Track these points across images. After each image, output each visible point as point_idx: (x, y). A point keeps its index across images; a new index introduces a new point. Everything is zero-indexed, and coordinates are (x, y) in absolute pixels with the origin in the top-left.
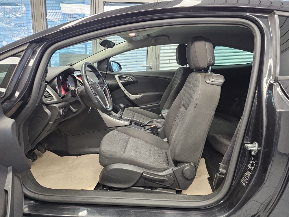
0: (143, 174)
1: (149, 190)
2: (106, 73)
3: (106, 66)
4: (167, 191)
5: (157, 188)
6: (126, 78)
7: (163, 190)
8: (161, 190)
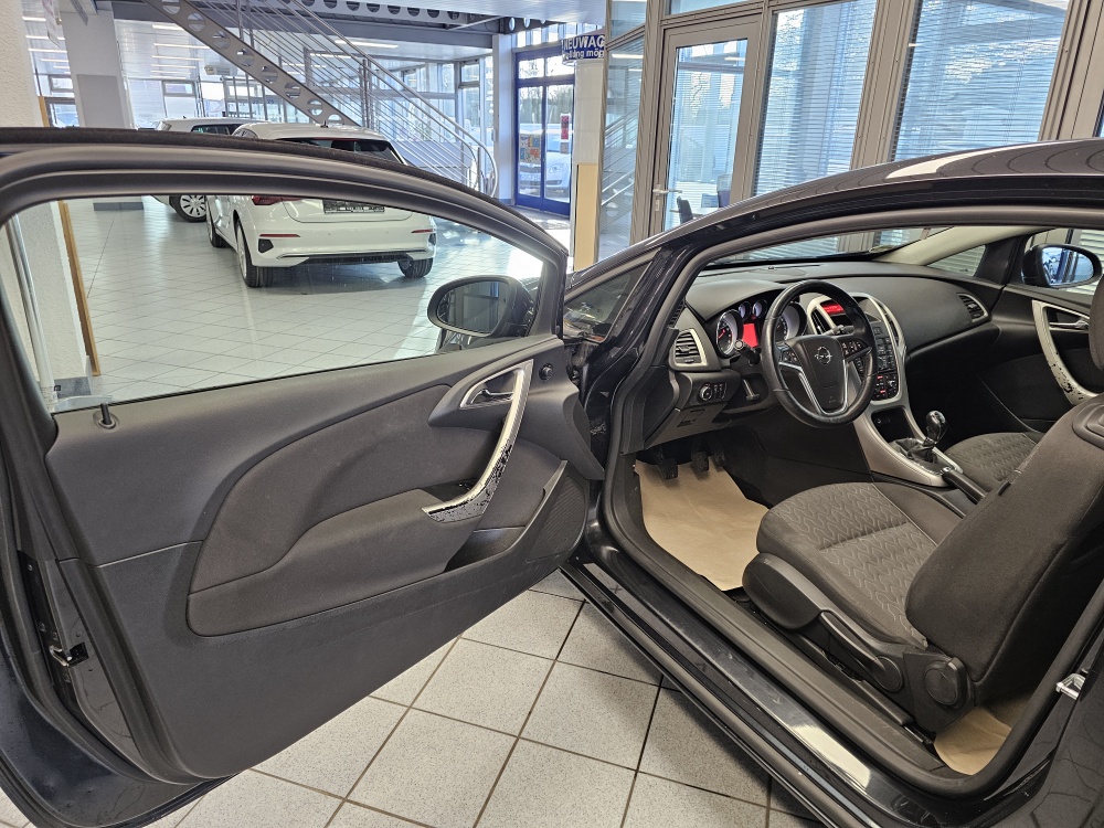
0: (822, 615)
1: (836, 666)
2: (999, 287)
3: (1007, 264)
4: (881, 700)
5: (859, 678)
6: (1078, 318)
7: (875, 695)
8: (867, 688)
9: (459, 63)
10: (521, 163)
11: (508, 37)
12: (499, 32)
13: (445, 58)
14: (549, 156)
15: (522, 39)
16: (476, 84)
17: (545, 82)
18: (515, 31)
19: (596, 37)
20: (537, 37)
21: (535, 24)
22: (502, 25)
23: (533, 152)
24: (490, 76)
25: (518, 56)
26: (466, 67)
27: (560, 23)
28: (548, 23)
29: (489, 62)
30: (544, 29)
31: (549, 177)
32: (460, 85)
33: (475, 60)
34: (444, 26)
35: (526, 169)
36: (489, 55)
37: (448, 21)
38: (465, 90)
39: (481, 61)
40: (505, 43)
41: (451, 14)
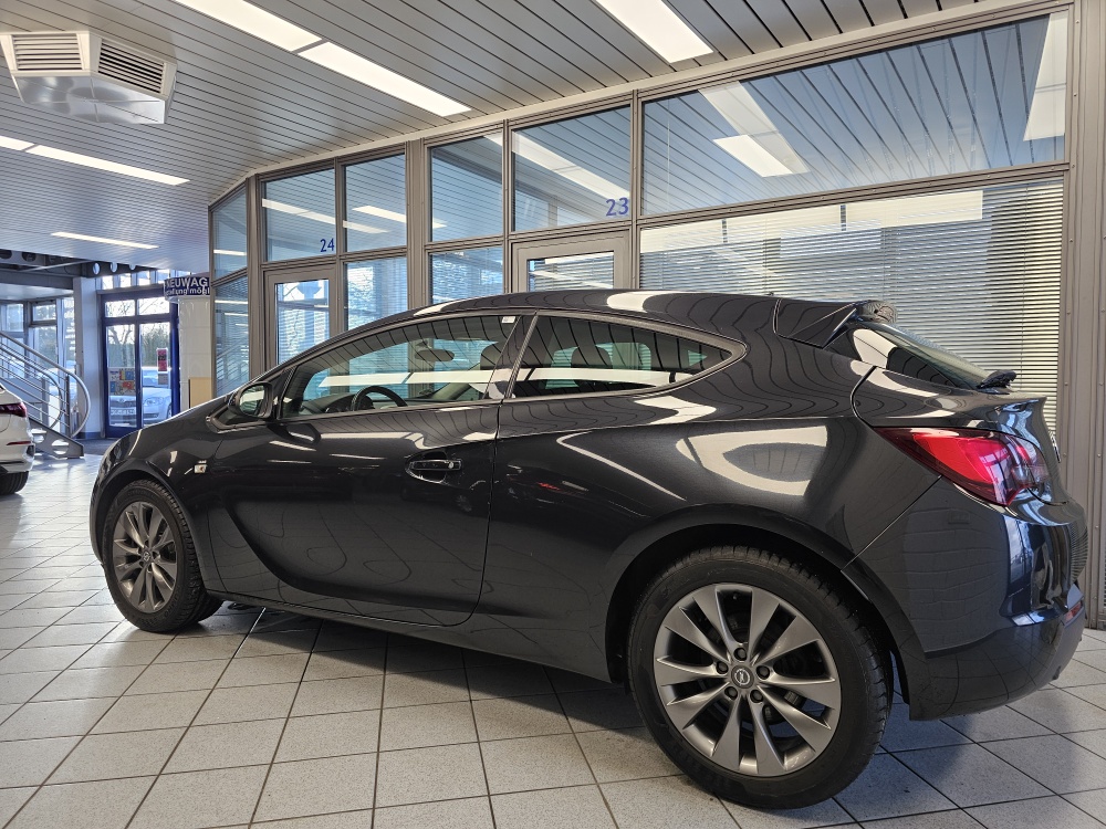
9: (29, 304)
10: (112, 397)
11: (93, 280)
12: (81, 275)
13: (9, 298)
14: (146, 391)
15: (108, 283)
16: (53, 323)
17: (138, 320)
18: (99, 275)
19: (198, 279)
20: (126, 281)
21: (123, 268)
22: (84, 268)
23: (125, 385)
24: (70, 315)
25: (103, 297)
26: (38, 308)
27: (151, 269)
28: (139, 269)
29: (69, 303)
30: (134, 275)
31: (146, 409)
32: (30, 323)
33: (51, 300)
34: (15, 267)
35: (116, 404)
36: (68, 296)
37: (22, 263)
38: (37, 329)
39: (58, 301)
40: (88, 285)
41: (25, 255)
